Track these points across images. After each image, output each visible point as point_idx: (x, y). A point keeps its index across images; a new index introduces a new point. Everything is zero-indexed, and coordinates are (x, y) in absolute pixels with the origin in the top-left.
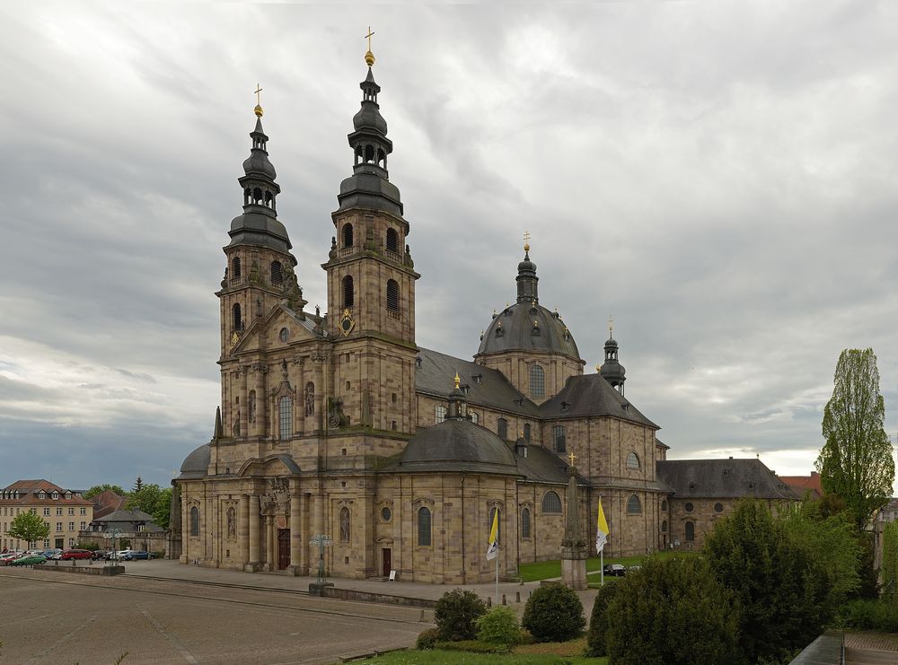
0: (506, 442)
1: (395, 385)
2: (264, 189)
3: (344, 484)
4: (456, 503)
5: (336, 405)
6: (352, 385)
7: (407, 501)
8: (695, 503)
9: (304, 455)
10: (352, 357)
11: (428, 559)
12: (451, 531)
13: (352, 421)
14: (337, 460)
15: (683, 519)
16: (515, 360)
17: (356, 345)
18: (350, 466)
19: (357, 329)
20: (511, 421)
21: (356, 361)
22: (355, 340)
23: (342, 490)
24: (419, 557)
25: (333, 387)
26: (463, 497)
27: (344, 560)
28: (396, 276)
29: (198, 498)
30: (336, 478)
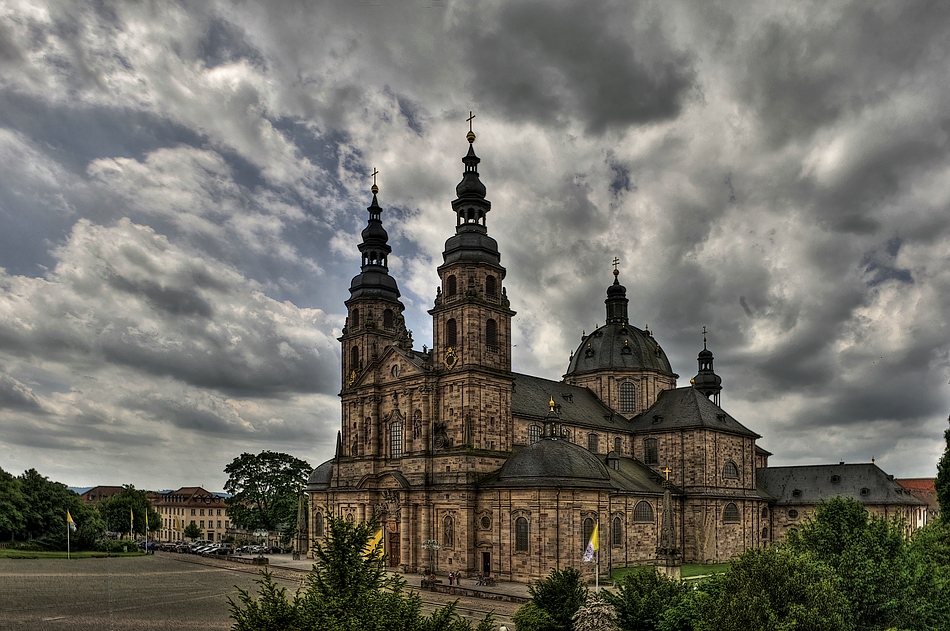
0: (597, 455)
1: (493, 410)
2: (378, 251)
3: (448, 496)
4: (552, 514)
5: (440, 429)
6: (455, 411)
7: (505, 511)
8: (800, 511)
9: (413, 471)
10: (455, 388)
11: (524, 563)
12: (547, 539)
13: (455, 442)
14: (442, 476)
15: (785, 526)
16: (605, 379)
17: (458, 377)
18: (453, 481)
19: (459, 363)
20: (602, 437)
21: (458, 391)
22: (458, 373)
23: (446, 502)
24: (516, 561)
25: (438, 413)
26: (558, 508)
27: (447, 561)
28: (494, 316)
29: (322, 506)
30: (441, 491)
